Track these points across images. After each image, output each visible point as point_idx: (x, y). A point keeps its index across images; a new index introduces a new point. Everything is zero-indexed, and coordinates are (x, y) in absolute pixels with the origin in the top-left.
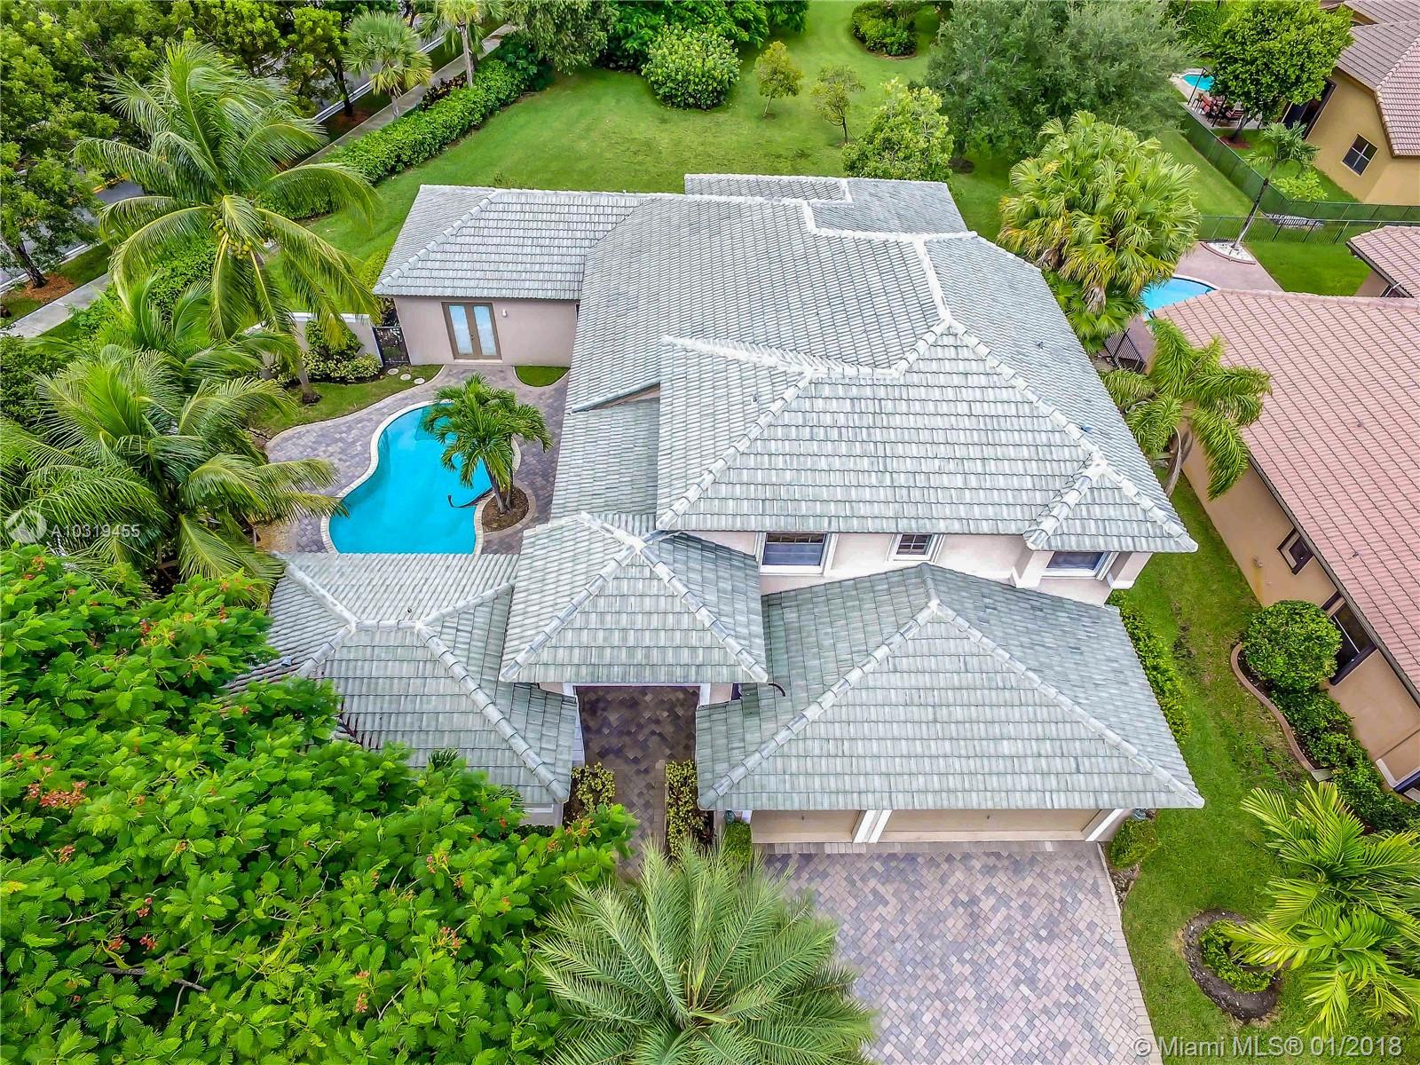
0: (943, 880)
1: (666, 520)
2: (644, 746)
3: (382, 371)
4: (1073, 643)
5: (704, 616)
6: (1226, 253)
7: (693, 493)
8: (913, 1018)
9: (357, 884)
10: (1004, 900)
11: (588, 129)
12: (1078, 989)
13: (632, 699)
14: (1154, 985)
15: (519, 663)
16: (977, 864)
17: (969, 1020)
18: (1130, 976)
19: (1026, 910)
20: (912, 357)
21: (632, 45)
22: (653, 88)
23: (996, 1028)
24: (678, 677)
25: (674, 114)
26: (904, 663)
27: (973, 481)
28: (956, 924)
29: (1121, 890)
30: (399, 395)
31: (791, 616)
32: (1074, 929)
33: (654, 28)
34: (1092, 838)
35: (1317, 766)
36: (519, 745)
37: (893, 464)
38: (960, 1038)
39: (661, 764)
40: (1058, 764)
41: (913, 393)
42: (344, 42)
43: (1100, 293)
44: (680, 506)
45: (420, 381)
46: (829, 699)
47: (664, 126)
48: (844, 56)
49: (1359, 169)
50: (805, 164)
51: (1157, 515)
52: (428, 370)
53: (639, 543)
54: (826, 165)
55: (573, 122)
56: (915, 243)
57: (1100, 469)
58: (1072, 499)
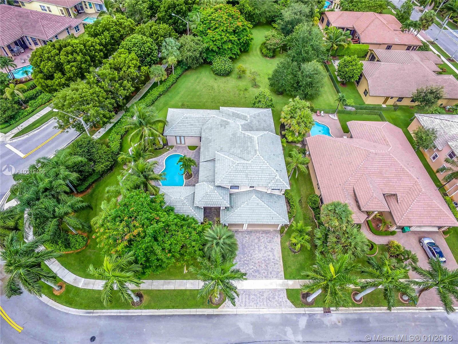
0: (256, 235)
1: (216, 184)
2: (212, 215)
3: (163, 147)
4: (275, 201)
5: (221, 198)
6: (332, 117)
7: (220, 180)
8: (249, 252)
10: (264, 238)
11: (199, 83)
12: (272, 249)
13: (210, 208)
14: (283, 248)
15: (197, 203)
16: (261, 233)
17: (257, 252)
18: (280, 247)
19: (267, 239)
20: (252, 160)
21: (208, 60)
23: (260, 253)
24: (218, 206)
25: (217, 77)
26: (249, 204)
27: (260, 179)
28: (256, 241)
29: (281, 236)
30: (167, 152)
31: (234, 196)
32: (274, 242)
33: (214, 56)
34: (278, 229)
35: (316, 220)
36: (196, 215)
37: (248, 176)
38: (255, 254)
39: (215, 218)
40: (270, 218)
41: (252, 165)
42: (150, 72)
43: (297, 134)
44: (218, 182)
45: (170, 149)
46: (238, 209)
47: (216, 81)
48: (258, 58)
49: (366, 95)
50: (246, 92)
51: (285, 184)
52: (172, 147)
53: (212, 187)
54: (251, 93)
55: (195, 80)
56: (255, 138)
57: (278, 177)
58: (273, 181)
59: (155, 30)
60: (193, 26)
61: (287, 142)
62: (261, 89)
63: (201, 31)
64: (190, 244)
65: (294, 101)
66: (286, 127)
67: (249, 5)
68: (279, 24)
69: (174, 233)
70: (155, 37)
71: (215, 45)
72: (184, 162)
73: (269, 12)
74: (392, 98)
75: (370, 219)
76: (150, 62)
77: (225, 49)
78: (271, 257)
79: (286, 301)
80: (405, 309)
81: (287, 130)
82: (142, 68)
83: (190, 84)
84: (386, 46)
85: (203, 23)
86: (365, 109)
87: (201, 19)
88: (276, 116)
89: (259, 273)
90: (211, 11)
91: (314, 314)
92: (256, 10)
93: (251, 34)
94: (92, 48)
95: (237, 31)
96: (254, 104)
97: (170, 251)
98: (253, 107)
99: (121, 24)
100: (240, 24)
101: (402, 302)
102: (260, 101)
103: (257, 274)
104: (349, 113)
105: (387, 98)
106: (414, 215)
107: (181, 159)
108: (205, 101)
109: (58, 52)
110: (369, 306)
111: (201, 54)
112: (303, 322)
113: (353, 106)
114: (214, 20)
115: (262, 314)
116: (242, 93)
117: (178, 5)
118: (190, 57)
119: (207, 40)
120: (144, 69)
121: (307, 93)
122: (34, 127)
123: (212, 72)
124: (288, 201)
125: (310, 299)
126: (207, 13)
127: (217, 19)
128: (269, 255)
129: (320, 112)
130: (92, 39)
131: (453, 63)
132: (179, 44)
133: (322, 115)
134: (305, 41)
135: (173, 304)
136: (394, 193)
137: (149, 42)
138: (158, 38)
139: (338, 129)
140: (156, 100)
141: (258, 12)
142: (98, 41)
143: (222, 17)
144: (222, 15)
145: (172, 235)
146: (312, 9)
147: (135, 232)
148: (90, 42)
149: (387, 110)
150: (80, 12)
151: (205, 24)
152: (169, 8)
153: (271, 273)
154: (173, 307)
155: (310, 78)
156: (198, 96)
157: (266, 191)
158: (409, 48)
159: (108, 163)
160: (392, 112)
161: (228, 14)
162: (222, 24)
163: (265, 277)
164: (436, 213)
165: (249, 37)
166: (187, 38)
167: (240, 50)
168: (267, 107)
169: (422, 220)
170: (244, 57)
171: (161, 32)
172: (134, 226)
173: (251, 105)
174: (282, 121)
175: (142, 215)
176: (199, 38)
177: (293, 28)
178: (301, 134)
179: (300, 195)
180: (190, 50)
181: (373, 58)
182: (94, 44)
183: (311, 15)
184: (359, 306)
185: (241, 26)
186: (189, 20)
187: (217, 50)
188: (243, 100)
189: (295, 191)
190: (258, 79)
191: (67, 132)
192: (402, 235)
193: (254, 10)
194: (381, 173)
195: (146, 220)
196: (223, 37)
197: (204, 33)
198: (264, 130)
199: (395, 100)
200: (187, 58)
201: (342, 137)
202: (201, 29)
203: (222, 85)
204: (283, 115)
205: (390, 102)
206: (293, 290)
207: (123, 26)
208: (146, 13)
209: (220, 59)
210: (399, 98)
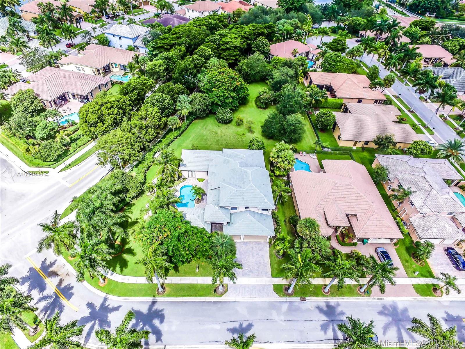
1: (221, 205)
3: (179, 179)
5: (224, 215)
6: (312, 157)
9: (198, 234)
10: (256, 247)
11: (205, 129)
12: (263, 255)
13: (216, 223)
14: (271, 255)
15: (206, 219)
18: (269, 254)
19: (259, 248)
20: (247, 188)
21: (213, 111)
22: (217, 120)
23: (254, 258)
24: (221, 222)
25: (220, 125)
26: (245, 221)
27: (253, 201)
28: (251, 249)
30: (181, 183)
31: (234, 215)
32: (264, 250)
33: (217, 108)
34: (267, 241)
36: (206, 227)
37: (244, 200)
40: (260, 231)
41: (247, 192)
43: (283, 170)
45: (184, 181)
46: (237, 224)
47: (219, 128)
48: (253, 109)
49: (339, 140)
50: (243, 137)
51: (271, 205)
52: (185, 179)
53: (218, 208)
54: (247, 137)
55: (202, 127)
56: (250, 172)
57: (266, 200)
58: (263, 204)
59: (172, 89)
60: (201, 85)
61: (275, 176)
62: (255, 135)
63: (207, 89)
64: (202, 245)
65: (280, 145)
66: (274, 164)
67: (246, 67)
68: (270, 82)
69: (191, 237)
70: (172, 94)
71: (219, 100)
72: (195, 190)
73: (263, 72)
74: (360, 142)
75: (338, 233)
76: (168, 114)
77: (227, 103)
78: (262, 261)
79: (273, 293)
80: (362, 299)
81: (275, 166)
82: (162, 119)
83: (198, 130)
84: (358, 100)
85: (209, 82)
86: (338, 150)
87: (207, 80)
88: (266, 155)
89: (253, 273)
90: (216, 74)
91: (293, 302)
92: (252, 71)
93: (248, 90)
94: (124, 104)
95: (237, 89)
96: (249, 146)
97: (188, 250)
98: (248, 149)
99: (145, 84)
100: (238, 84)
101: (359, 294)
102: (253, 144)
103: (250, 273)
104: (326, 153)
105: (356, 142)
106: (369, 230)
107: (193, 188)
108: (210, 143)
109: (100, 107)
110: (335, 297)
111: (207, 107)
112: (285, 307)
113: (328, 148)
114: (218, 81)
115: (255, 302)
116: (240, 137)
117: (190, 69)
118: (199, 109)
119: (212, 96)
120: (164, 119)
121: (292, 138)
122: (76, 163)
123: (216, 121)
124: (275, 220)
125: (290, 291)
126: (212, 75)
127: (220, 80)
128: (260, 260)
129: (303, 153)
130: (124, 97)
131: (412, 114)
132: (191, 100)
133: (304, 155)
134: (290, 97)
135: (188, 294)
136: (354, 213)
137: (168, 98)
138: (174, 95)
139: (317, 166)
140: (171, 142)
141: (254, 72)
142: (128, 98)
143: (224, 79)
144: (224, 77)
145: (190, 239)
146: (296, 71)
147: (165, 235)
148: (123, 99)
149: (357, 151)
150: (107, 71)
151: (211, 83)
152: (182, 71)
153: (261, 273)
154: (188, 296)
155: (293, 126)
156: (205, 139)
157: (257, 211)
158: (376, 102)
159: (137, 191)
160: (361, 153)
161: (229, 76)
162: (224, 84)
163: (257, 276)
164: (385, 228)
165: (246, 93)
166: (196, 95)
167: (239, 103)
168: (260, 149)
169: (375, 233)
170: (242, 109)
171: (176, 90)
172: (164, 231)
173: (247, 147)
174: (271, 159)
175: (169, 224)
176: (207, 95)
177: (281, 86)
178: (285, 169)
179: (285, 216)
180: (199, 104)
181: (346, 110)
182: (125, 100)
183: (296, 75)
184: (327, 296)
185: (239, 86)
186: (198, 80)
187: (220, 103)
188: (241, 143)
189: (281, 213)
190: (252, 126)
191: (106, 167)
192: (363, 246)
193: (250, 70)
194: (344, 198)
195: (172, 227)
196: (225, 93)
197: (209, 91)
198: (257, 166)
199: (363, 143)
200: (197, 110)
201: (319, 172)
202: (208, 87)
203: (224, 131)
204: (272, 155)
205: (359, 145)
206: (278, 284)
207: (147, 85)
208: (163, 74)
209: (222, 110)
210: (366, 142)
